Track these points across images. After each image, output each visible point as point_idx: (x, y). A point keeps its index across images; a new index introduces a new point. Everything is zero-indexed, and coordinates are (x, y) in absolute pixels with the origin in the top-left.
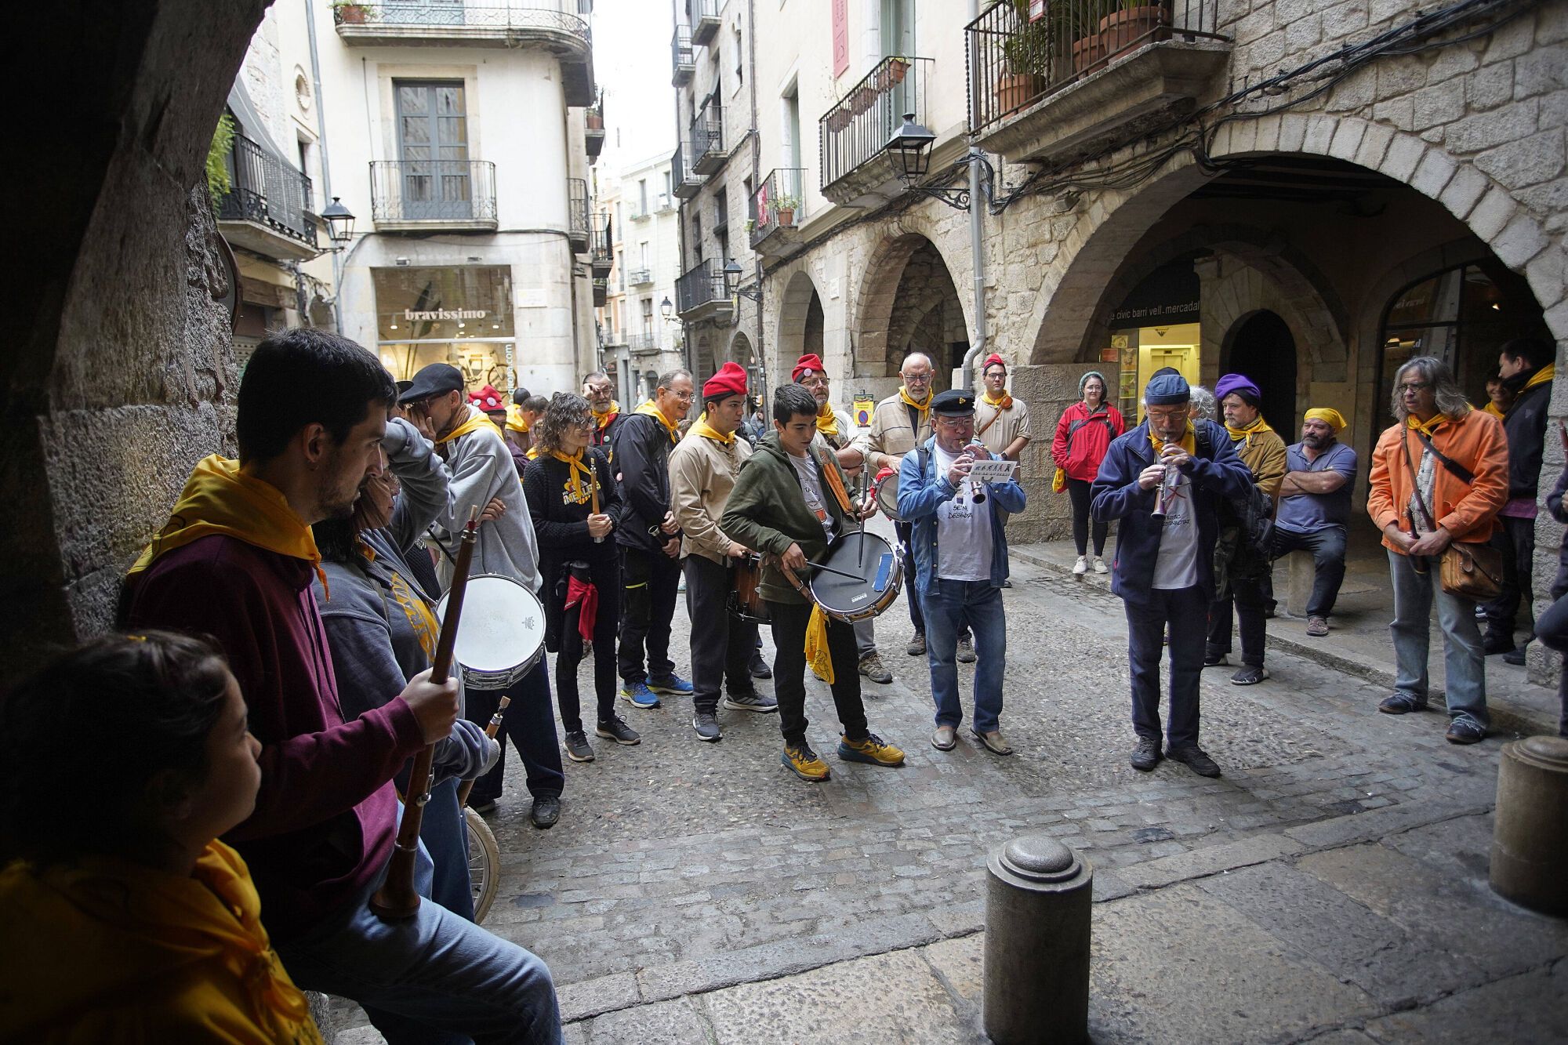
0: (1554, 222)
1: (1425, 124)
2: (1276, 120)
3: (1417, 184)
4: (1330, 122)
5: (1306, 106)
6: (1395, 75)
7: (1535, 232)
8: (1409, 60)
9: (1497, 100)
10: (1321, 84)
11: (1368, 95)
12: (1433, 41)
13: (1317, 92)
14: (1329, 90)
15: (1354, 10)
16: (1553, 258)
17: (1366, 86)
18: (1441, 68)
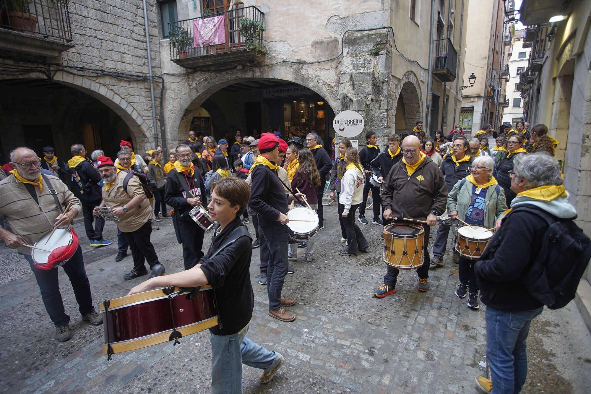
0: (144, 118)
1: (121, 94)
2: (81, 78)
3: (121, 105)
4: (98, 85)
5: (90, 78)
6: (113, 81)
7: (141, 119)
8: (116, 79)
9: (132, 94)
10: (95, 75)
11: (108, 83)
12: (120, 78)
13: (95, 77)
14: (97, 77)
15: (101, 61)
16: (145, 124)
17: (107, 80)
18: (122, 84)
